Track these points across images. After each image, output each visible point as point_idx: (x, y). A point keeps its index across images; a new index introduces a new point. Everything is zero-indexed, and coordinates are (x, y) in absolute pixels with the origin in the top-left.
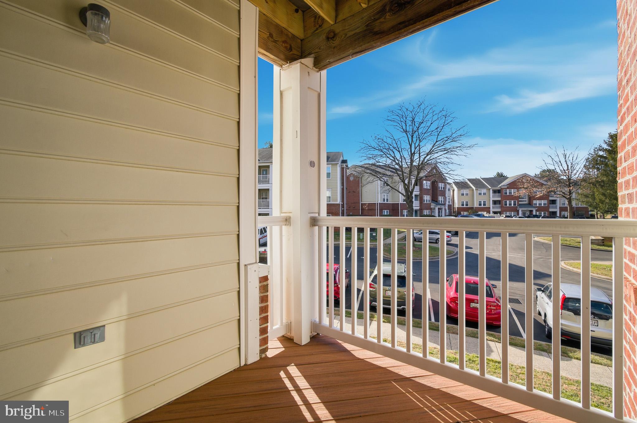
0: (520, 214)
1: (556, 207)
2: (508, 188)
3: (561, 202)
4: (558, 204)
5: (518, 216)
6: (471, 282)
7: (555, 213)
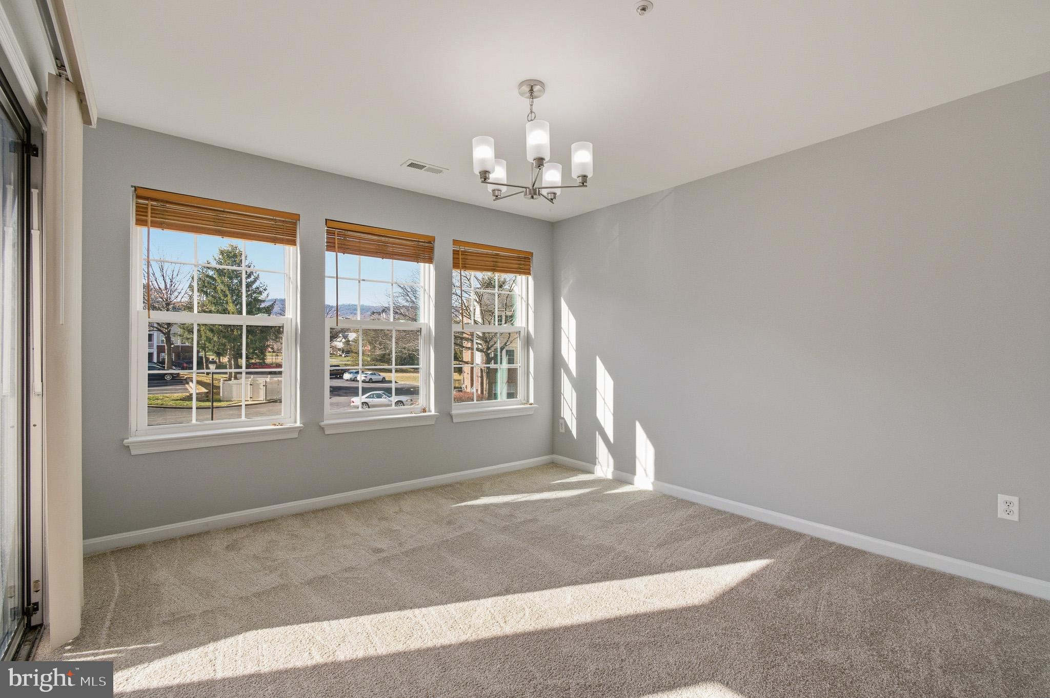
7: (152, 355)
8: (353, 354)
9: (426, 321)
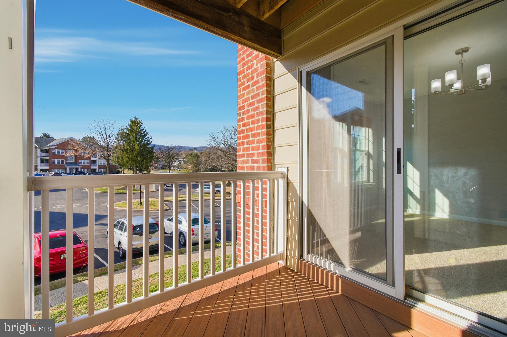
0: (68, 171)
1: (96, 166)
2: (56, 148)
3: (100, 161)
4: (97, 163)
5: (66, 173)
6: (57, 236)
7: (95, 170)
8: (184, 169)
9: (341, 147)
